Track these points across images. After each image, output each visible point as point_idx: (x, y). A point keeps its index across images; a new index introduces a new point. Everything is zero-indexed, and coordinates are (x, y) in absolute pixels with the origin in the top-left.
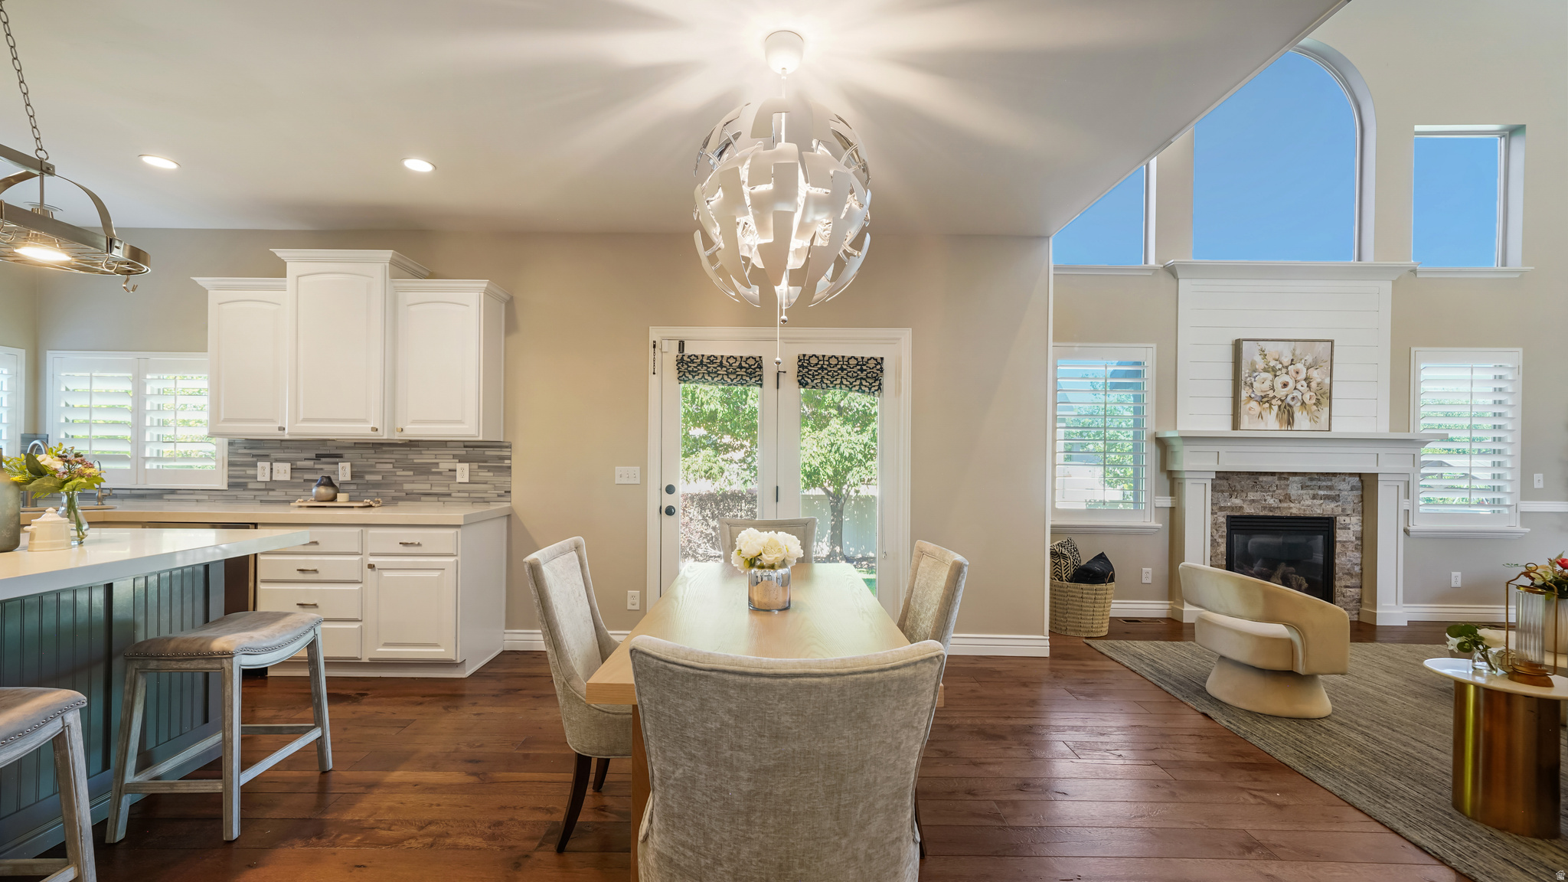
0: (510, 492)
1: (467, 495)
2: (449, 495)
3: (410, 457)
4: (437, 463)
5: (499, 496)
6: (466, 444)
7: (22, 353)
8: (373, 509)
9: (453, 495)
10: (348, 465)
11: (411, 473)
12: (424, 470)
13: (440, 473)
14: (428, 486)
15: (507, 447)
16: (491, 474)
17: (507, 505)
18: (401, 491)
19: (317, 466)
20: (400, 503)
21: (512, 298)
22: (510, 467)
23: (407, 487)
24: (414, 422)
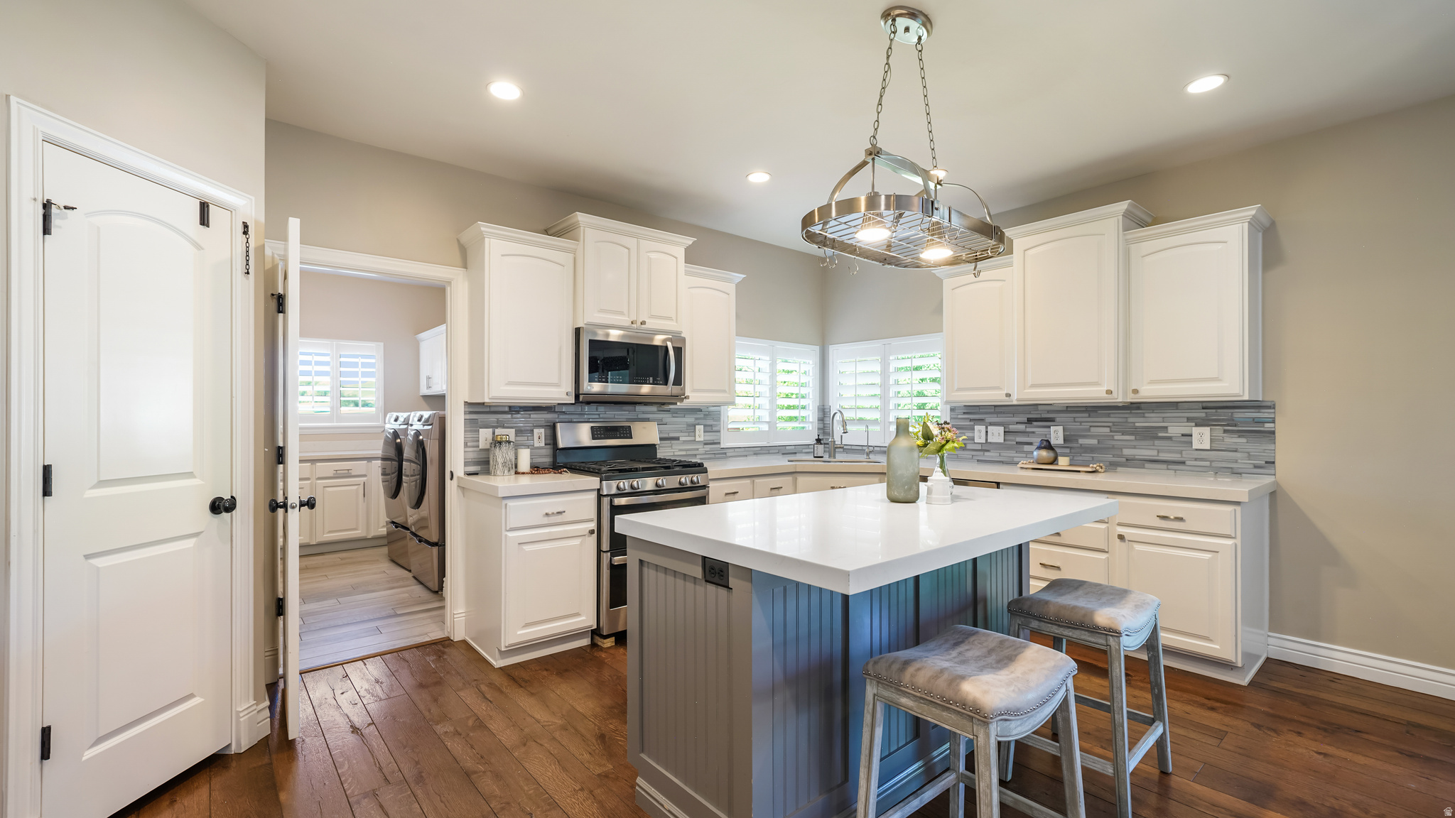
0: (1274, 463)
1: (1207, 464)
2: (1183, 463)
3: (1131, 420)
4: (1166, 428)
5: (1256, 467)
6: (1204, 405)
7: (817, 348)
8: (1100, 475)
9: (1188, 463)
10: (1060, 429)
11: (1132, 438)
12: (1151, 435)
13: (1170, 438)
14: (1155, 453)
15: (1269, 407)
16: (1244, 440)
17: (1268, 480)
18: (1122, 456)
19: (1028, 430)
20: (1119, 469)
21: (1273, 224)
22: (1273, 433)
23: (1127, 452)
24: (1152, 382)
